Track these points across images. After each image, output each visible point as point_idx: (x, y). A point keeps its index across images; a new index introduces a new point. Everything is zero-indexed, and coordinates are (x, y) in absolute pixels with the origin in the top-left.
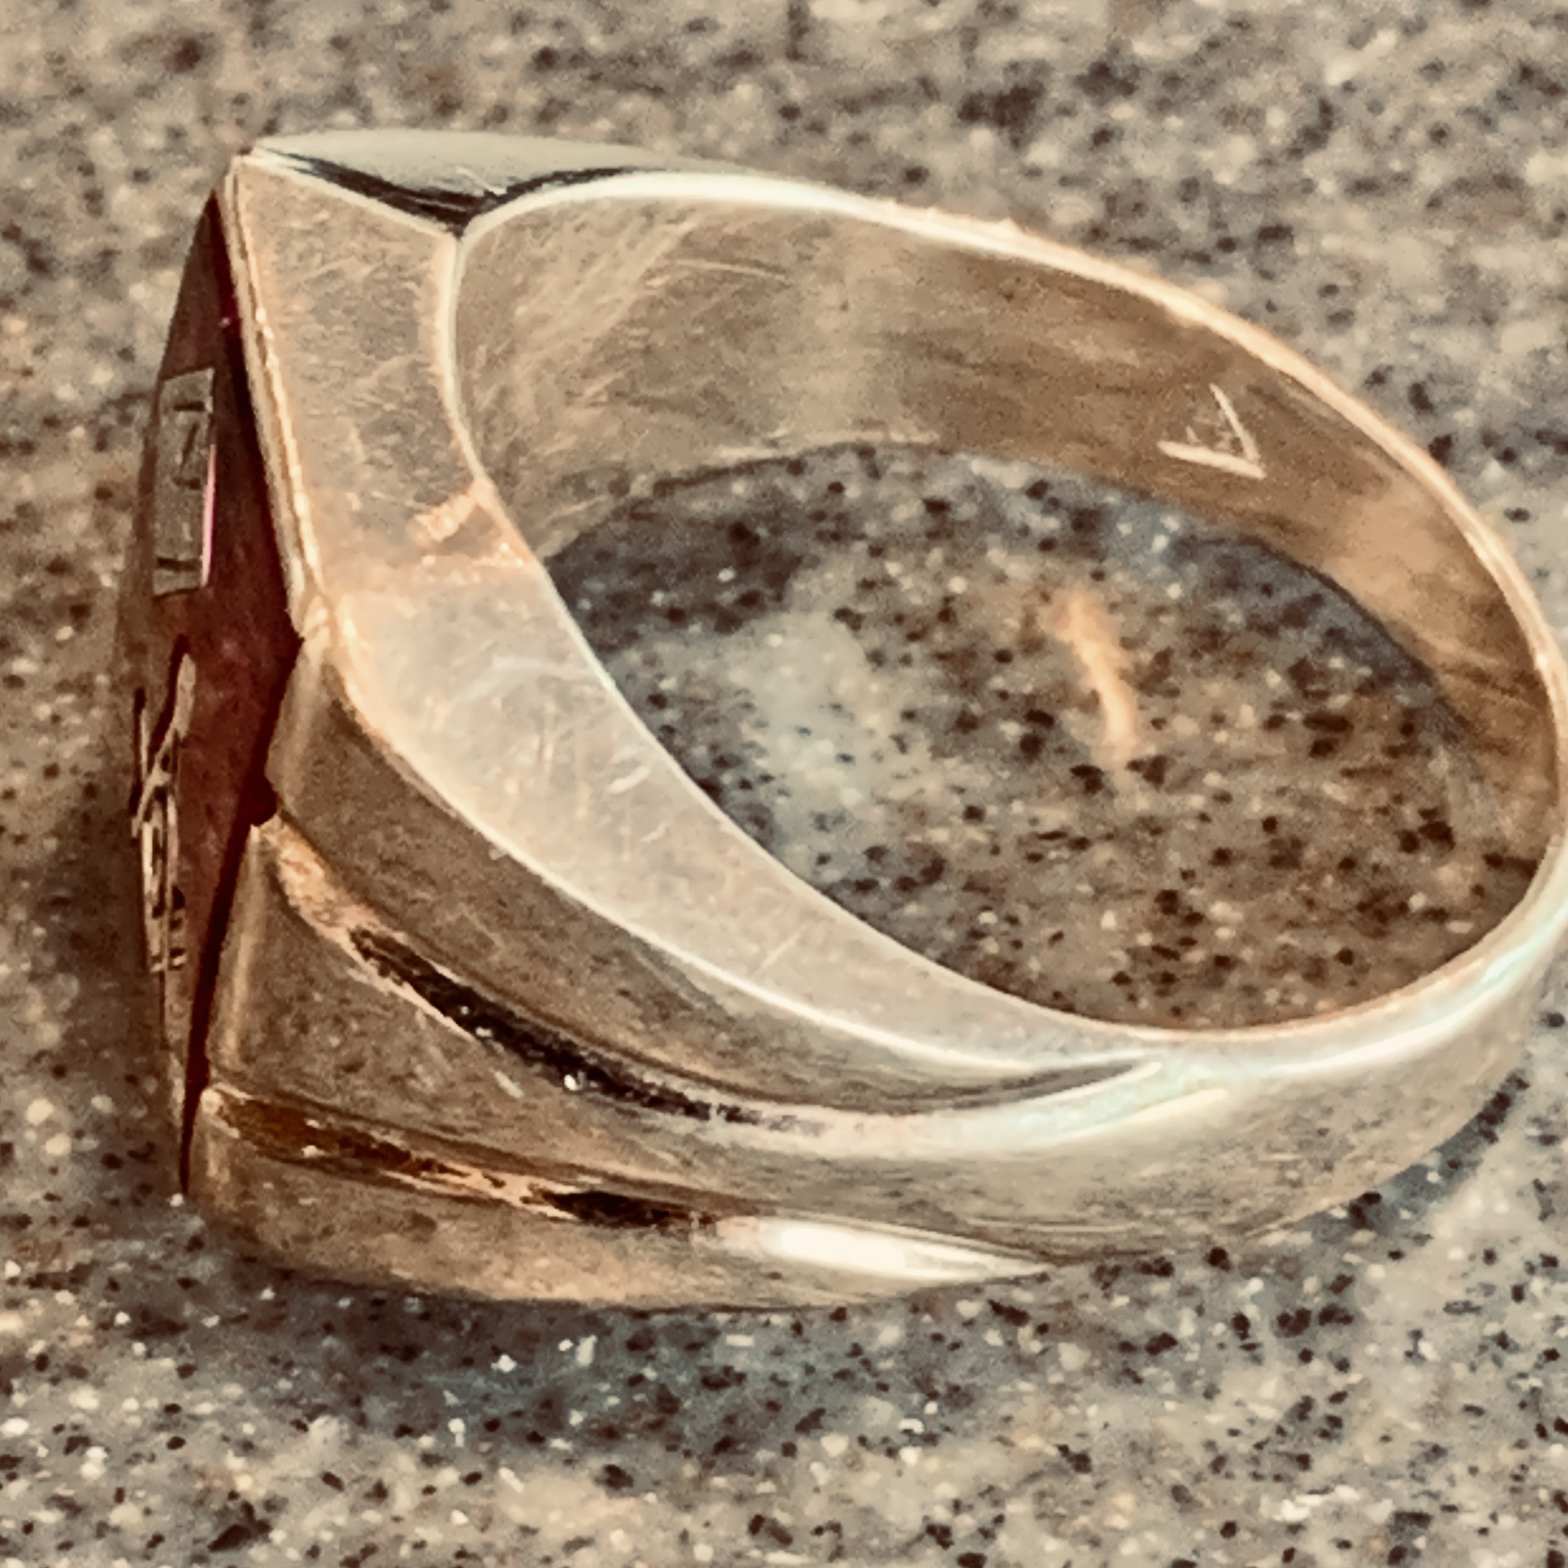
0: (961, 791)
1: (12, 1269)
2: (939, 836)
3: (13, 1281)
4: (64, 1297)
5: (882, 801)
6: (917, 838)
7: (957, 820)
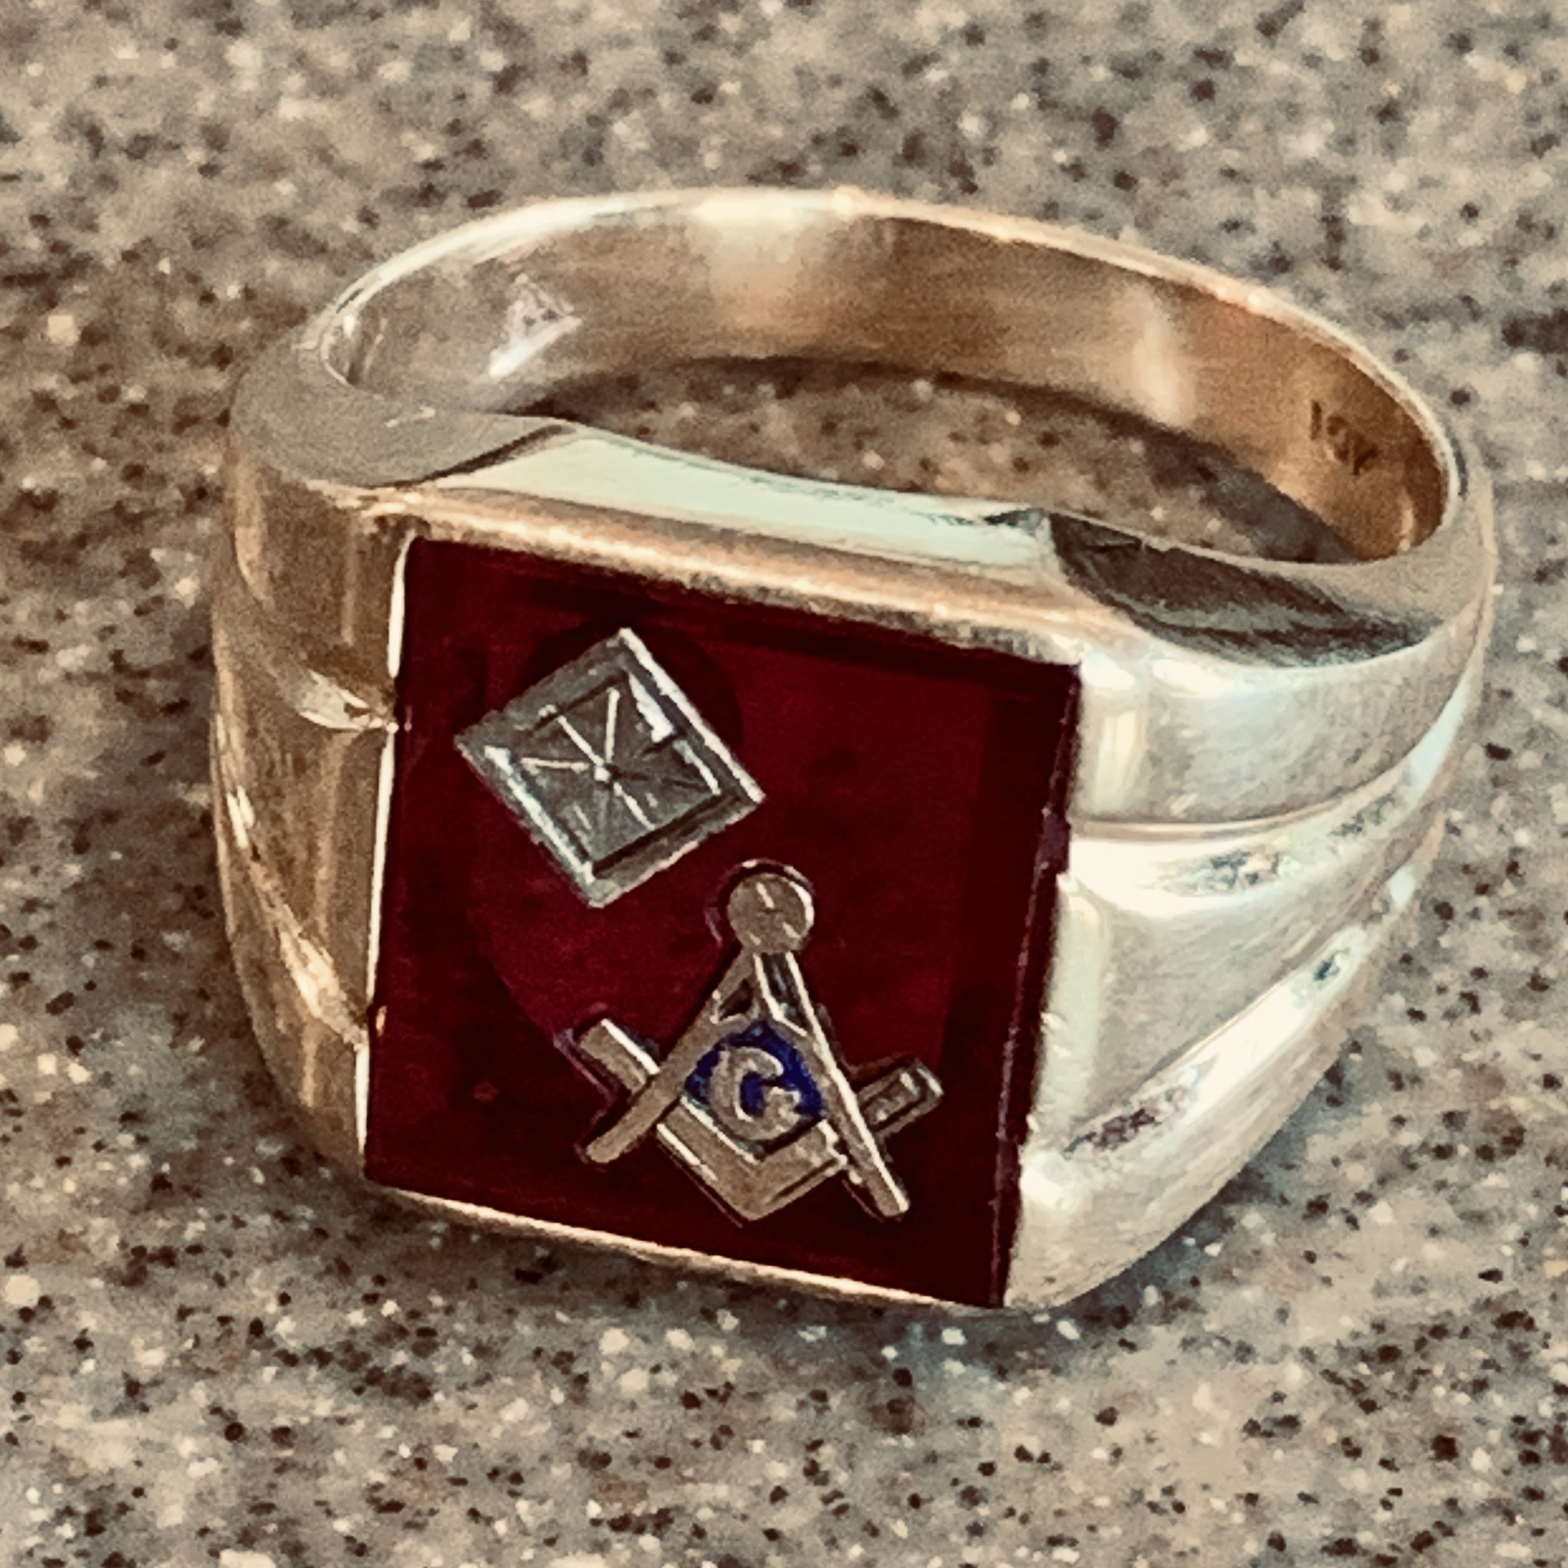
0: (1537, 1057)
1: (594, 1509)
2: (1518, 1104)
3: (596, 1522)
4: (649, 1542)
5: (1459, 1063)
6: (1494, 1104)
7: (1535, 1089)
